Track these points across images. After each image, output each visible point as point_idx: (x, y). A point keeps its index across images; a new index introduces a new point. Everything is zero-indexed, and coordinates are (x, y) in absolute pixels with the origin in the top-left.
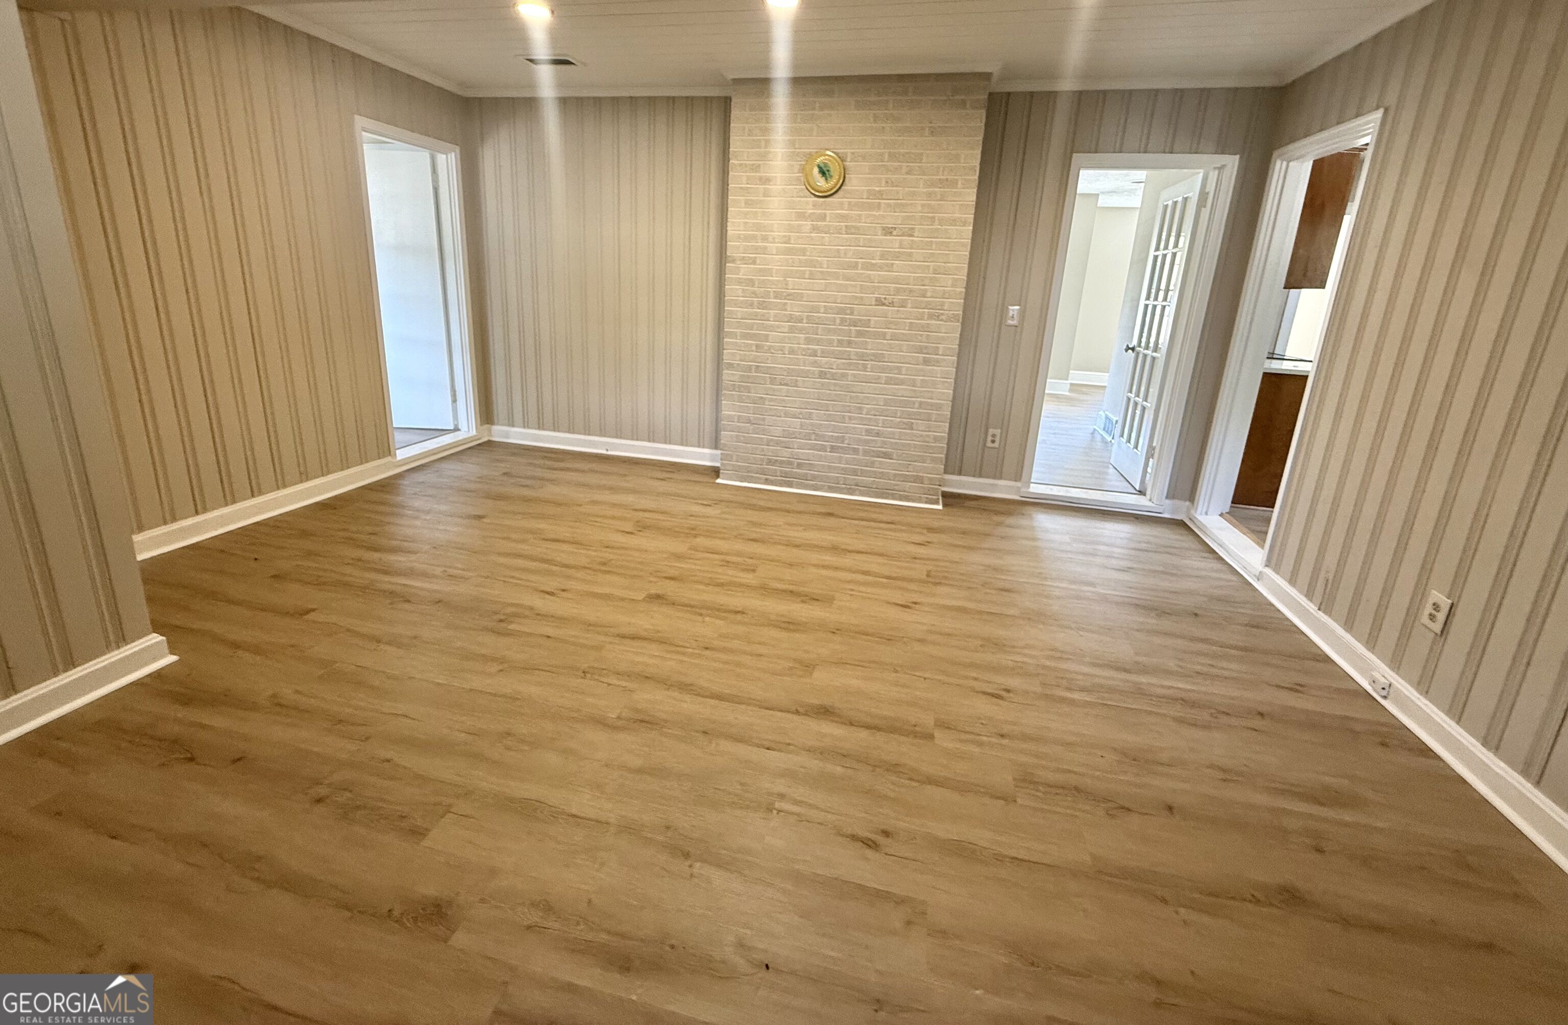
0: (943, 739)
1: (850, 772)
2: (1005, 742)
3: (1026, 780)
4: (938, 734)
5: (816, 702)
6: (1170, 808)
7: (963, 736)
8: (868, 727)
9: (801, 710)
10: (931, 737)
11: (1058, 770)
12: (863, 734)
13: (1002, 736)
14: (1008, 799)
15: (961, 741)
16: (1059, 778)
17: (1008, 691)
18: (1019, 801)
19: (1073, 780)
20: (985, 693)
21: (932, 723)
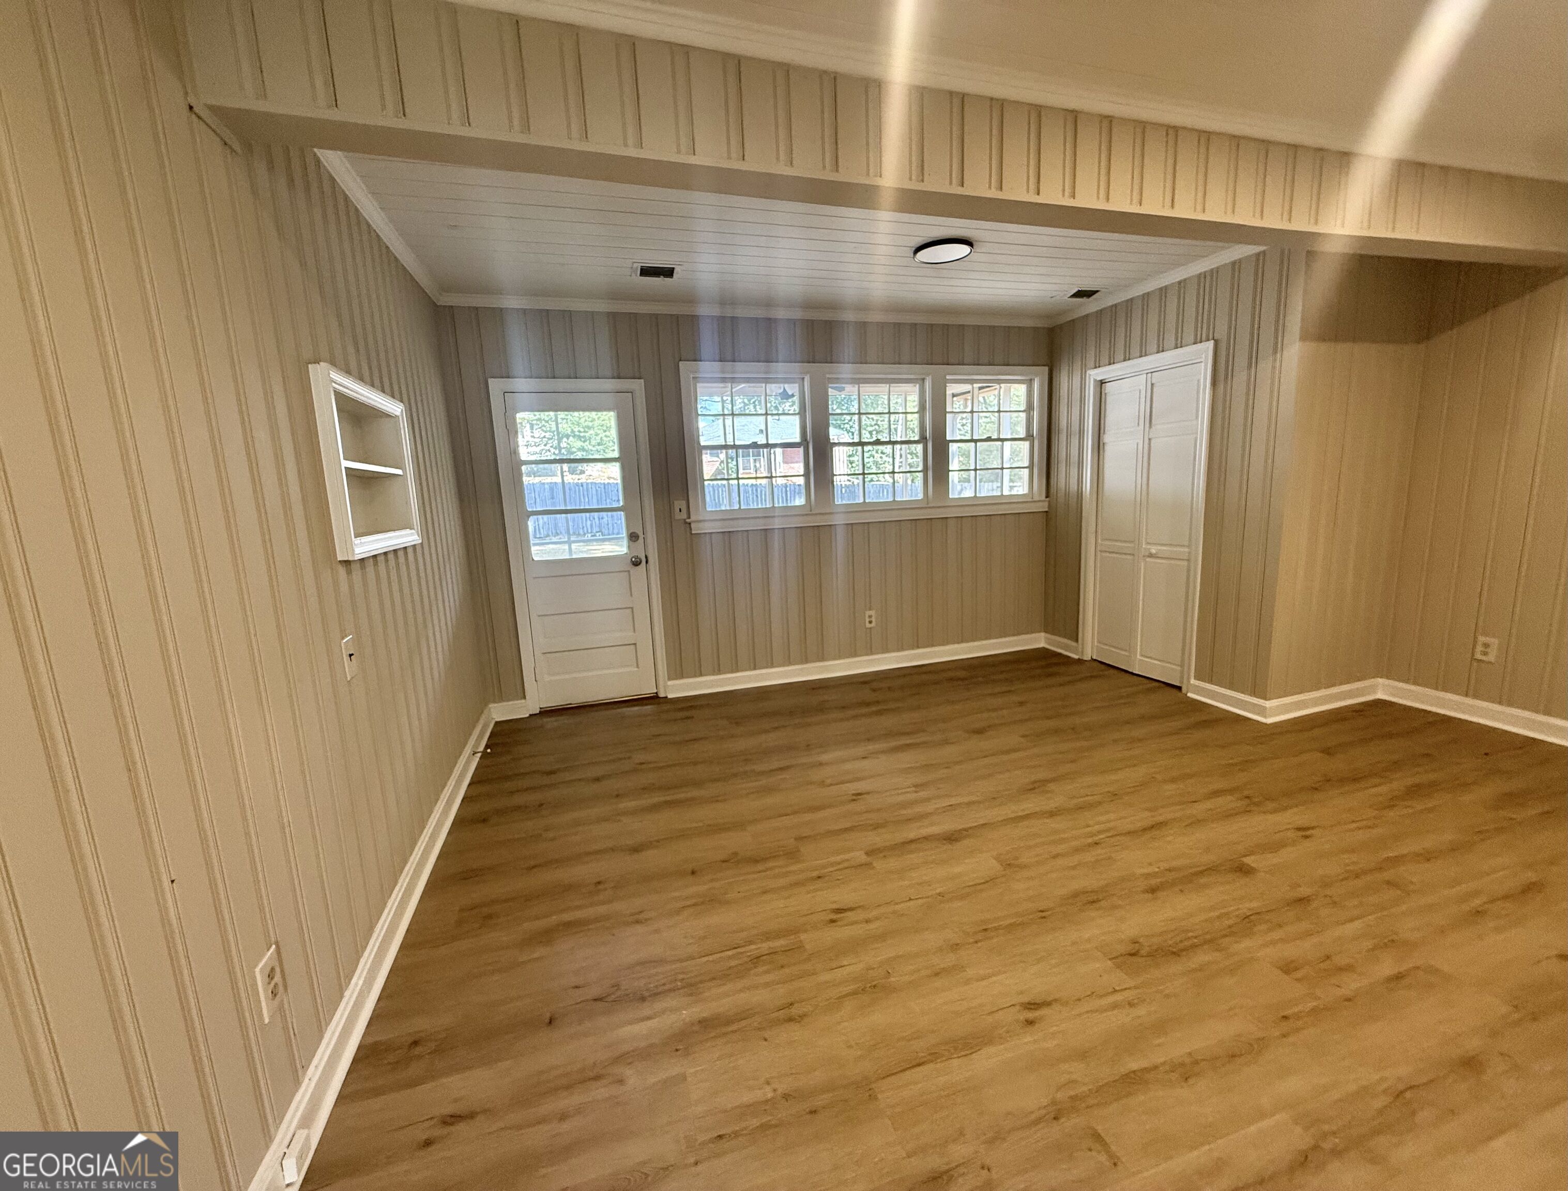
0: (860, 856)
1: (896, 814)
2: (815, 874)
3: (792, 855)
4: (863, 858)
5: (966, 842)
6: (693, 873)
7: (846, 864)
8: (912, 841)
9: (965, 833)
10: (867, 854)
11: (771, 869)
12: (912, 835)
13: (819, 877)
14: (800, 839)
15: (847, 860)
16: (770, 864)
17: (833, 921)
18: (792, 840)
19: (760, 867)
20: (851, 909)
21: (875, 865)
